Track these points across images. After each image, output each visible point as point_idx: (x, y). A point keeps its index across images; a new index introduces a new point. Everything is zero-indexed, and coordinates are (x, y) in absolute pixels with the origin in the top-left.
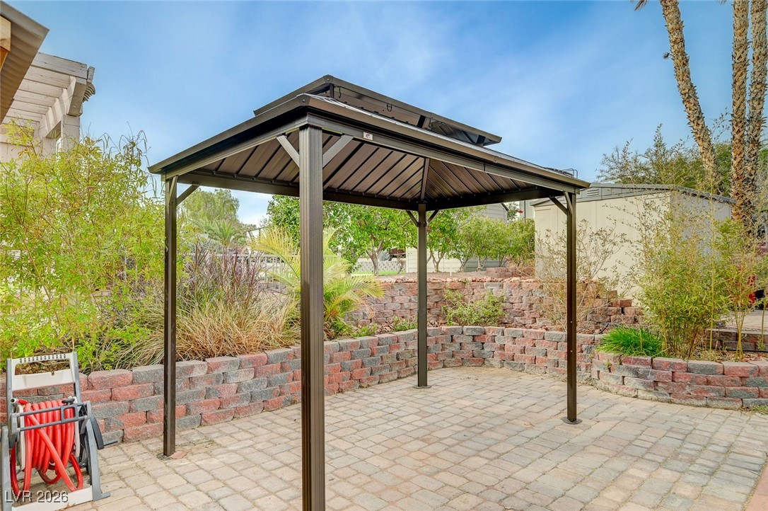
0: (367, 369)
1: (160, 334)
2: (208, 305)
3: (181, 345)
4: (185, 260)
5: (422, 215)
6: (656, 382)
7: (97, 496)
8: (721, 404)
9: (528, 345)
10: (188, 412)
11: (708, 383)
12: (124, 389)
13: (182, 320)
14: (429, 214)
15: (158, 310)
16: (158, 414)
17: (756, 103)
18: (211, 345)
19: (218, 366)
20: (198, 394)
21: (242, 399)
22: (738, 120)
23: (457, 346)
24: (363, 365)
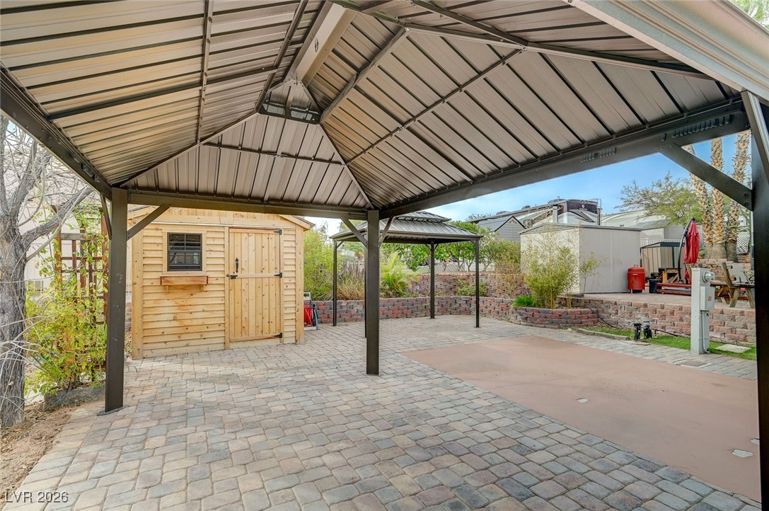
0: (410, 311)
1: (332, 291)
2: (347, 281)
3: (338, 295)
4: (339, 267)
5: (432, 246)
6: (527, 318)
7: (317, 329)
8: (550, 326)
9: (488, 305)
10: (340, 317)
11: (546, 317)
12: (321, 307)
13: (339, 287)
14: (435, 245)
15: (331, 283)
16: (332, 316)
17: (741, 144)
18: (348, 296)
19: (350, 303)
20: (344, 311)
21: (358, 315)
22: (716, 161)
23: (458, 305)
24: (408, 309)
